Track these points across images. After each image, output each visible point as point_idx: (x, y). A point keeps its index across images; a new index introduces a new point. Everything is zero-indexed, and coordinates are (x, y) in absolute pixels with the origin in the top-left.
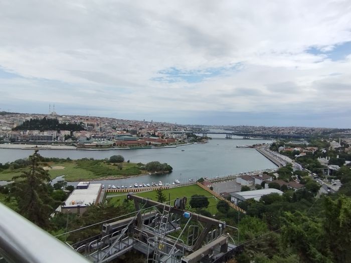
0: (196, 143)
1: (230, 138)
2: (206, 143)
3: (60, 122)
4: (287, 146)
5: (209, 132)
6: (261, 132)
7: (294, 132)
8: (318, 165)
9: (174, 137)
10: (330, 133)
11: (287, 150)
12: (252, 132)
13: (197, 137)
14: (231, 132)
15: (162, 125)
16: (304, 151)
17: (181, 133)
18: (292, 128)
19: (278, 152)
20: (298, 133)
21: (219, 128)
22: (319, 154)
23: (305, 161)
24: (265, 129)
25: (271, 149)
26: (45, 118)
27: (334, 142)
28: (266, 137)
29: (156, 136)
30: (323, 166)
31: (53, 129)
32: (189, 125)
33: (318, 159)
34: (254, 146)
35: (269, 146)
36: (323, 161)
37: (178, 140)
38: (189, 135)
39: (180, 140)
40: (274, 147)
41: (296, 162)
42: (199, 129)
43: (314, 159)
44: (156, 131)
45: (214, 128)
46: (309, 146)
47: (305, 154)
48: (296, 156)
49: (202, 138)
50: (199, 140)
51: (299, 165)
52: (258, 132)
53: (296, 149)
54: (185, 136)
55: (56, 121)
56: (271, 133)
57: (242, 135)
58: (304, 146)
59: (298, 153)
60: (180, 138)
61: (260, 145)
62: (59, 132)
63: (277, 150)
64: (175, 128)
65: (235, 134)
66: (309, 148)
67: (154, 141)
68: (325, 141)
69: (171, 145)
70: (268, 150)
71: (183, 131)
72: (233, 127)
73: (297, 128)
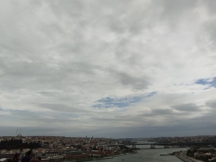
0: (128, 153)
1: (154, 148)
2: (136, 153)
3: (23, 142)
4: (200, 151)
5: (137, 144)
6: (177, 142)
7: (202, 140)
9: (110, 149)
11: (200, 155)
12: (170, 142)
13: (128, 148)
14: (154, 143)
15: (100, 140)
16: (214, 155)
17: (116, 146)
18: (199, 137)
19: (194, 157)
20: (205, 141)
21: (144, 140)
24: (179, 138)
25: (188, 155)
26: (12, 139)
28: (181, 145)
29: (96, 149)
31: (17, 148)
32: (121, 139)
34: (173, 154)
35: (186, 153)
37: (113, 152)
38: (122, 147)
39: (115, 151)
40: (190, 154)
42: (128, 142)
44: (96, 145)
45: (140, 140)
48: (209, 160)
49: (132, 149)
50: (131, 151)
52: (174, 142)
53: (207, 154)
54: (119, 148)
55: (20, 141)
56: (185, 142)
57: (162, 145)
59: (210, 157)
60: (115, 150)
61: (179, 152)
62: (22, 150)
63: (193, 156)
64: (110, 142)
65: (157, 145)
67: (95, 154)
69: (109, 156)
70: (185, 156)
71: (116, 144)
72: (155, 139)
73: (204, 136)
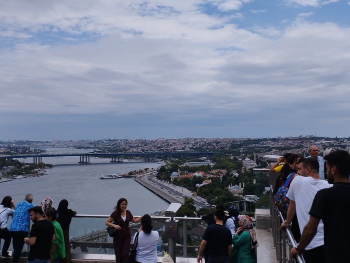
1: (87, 163)
2: (42, 174)
4: (183, 169)
5: (44, 154)
6: (139, 150)
7: (191, 146)
8: (230, 197)
10: (241, 146)
11: (183, 176)
12: (125, 150)
13: (21, 164)
16: (208, 176)
18: (187, 141)
20: (197, 149)
21: (65, 145)
22: (229, 180)
23: (211, 192)
24: (145, 143)
27: (247, 159)
30: (236, 199)
33: (229, 187)
34: (130, 175)
36: (235, 190)
41: (198, 195)
43: (223, 188)
45: (53, 146)
46: (214, 168)
47: (210, 181)
48: (198, 185)
49: (33, 166)
50: (28, 171)
51: (203, 200)
52: (135, 150)
53: (196, 174)
56: (156, 151)
57: (107, 156)
58: (207, 169)
59: (200, 180)
61: (141, 172)
66: (214, 171)
68: (235, 159)
73: (195, 140)
